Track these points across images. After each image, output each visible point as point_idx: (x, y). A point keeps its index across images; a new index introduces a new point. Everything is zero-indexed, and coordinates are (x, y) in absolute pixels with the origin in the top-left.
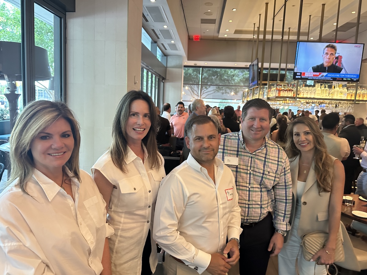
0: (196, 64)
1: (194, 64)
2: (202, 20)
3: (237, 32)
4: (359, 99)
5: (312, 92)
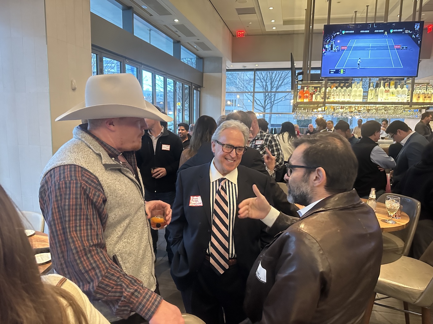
0: (245, 67)
1: (243, 67)
2: (237, 9)
3: (286, 23)
4: (418, 101)
5: (345, 93)
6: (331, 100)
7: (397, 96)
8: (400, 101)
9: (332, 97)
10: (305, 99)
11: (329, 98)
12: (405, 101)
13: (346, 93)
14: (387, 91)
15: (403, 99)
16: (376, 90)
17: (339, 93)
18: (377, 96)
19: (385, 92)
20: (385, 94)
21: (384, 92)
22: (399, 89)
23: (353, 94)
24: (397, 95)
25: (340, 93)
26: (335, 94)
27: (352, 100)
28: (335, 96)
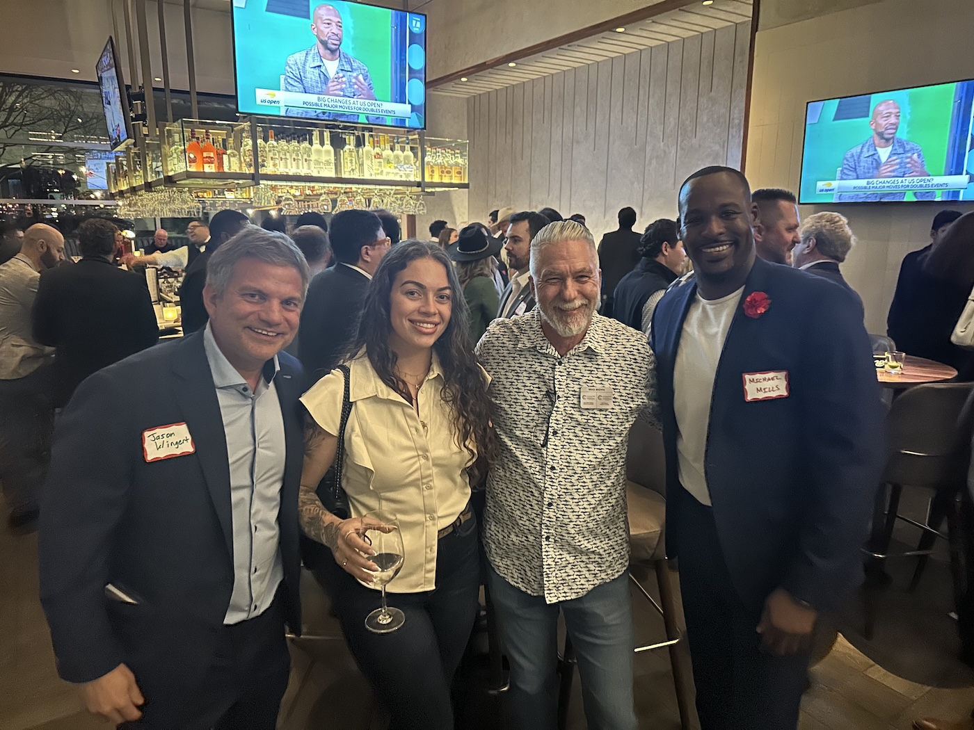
4: (432, 179)
5: (298, 156)
6: (269, 169)
7: (397, 167)
8: (404, 179)
9: (271, 162)
11: (263, 166)
12: (412, 179)
13: (300, 155)
14: (378, 156)
15: (407, 175)
16: (358, 152)
17: (285, 154)
18: (362, 165)
19: (375, 157)
20: (375, 161)
21: (373, 157)
22: (398, 152)
23: (313, 157)
24: (396, 165)
25: (288, 154)
26: (277, 157)
27: (315, 174)
28: (277, 162)
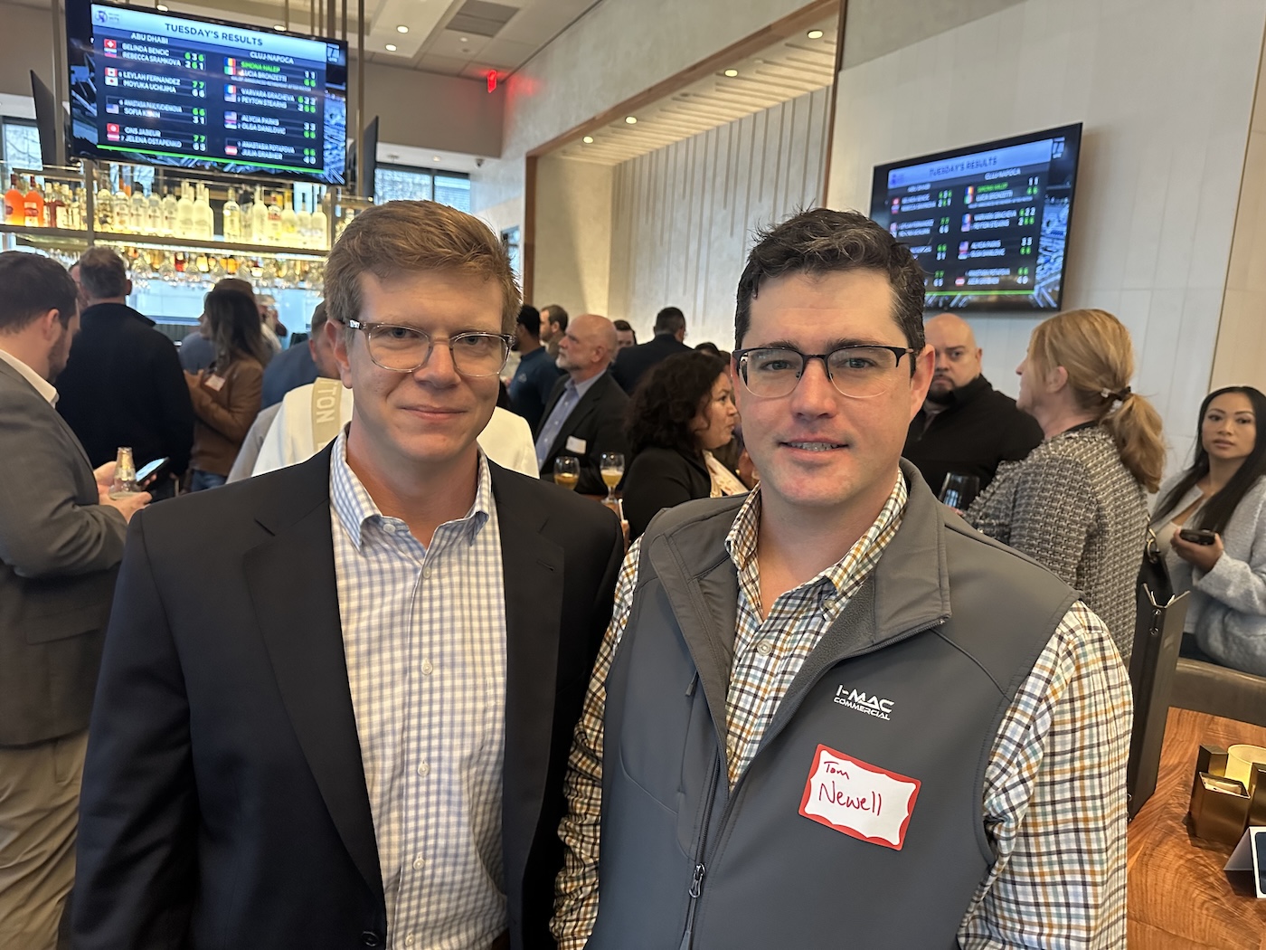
5: (155, 211)
6: (115, 227)
7: (299, 232)
8: (311, 247)
9: (117, 219)
10: (27, 218)
11: (106, 222)
12: (321, 247)
13: (158, 211)
14: (275, 217)
15: (316, 242)
16: (244, 210)
17: (137, 210)
18: (249, 227)
19: (269, 217)
20: (269, 223)
21: (266, 218)
22: (303, 213)
23: (179, 215)
24: (300, 229)
25: (142, 210)
26: (126, 211)
27: (179, 235)
28: (126, 218)
